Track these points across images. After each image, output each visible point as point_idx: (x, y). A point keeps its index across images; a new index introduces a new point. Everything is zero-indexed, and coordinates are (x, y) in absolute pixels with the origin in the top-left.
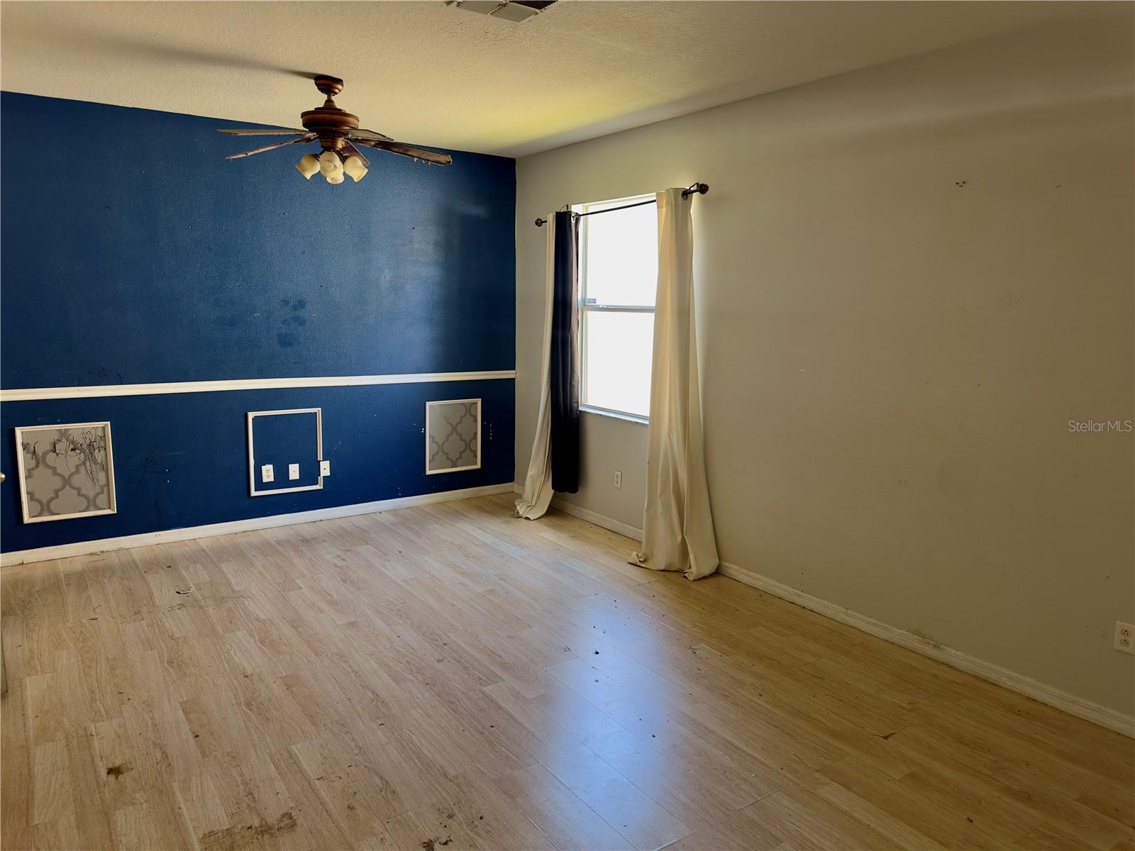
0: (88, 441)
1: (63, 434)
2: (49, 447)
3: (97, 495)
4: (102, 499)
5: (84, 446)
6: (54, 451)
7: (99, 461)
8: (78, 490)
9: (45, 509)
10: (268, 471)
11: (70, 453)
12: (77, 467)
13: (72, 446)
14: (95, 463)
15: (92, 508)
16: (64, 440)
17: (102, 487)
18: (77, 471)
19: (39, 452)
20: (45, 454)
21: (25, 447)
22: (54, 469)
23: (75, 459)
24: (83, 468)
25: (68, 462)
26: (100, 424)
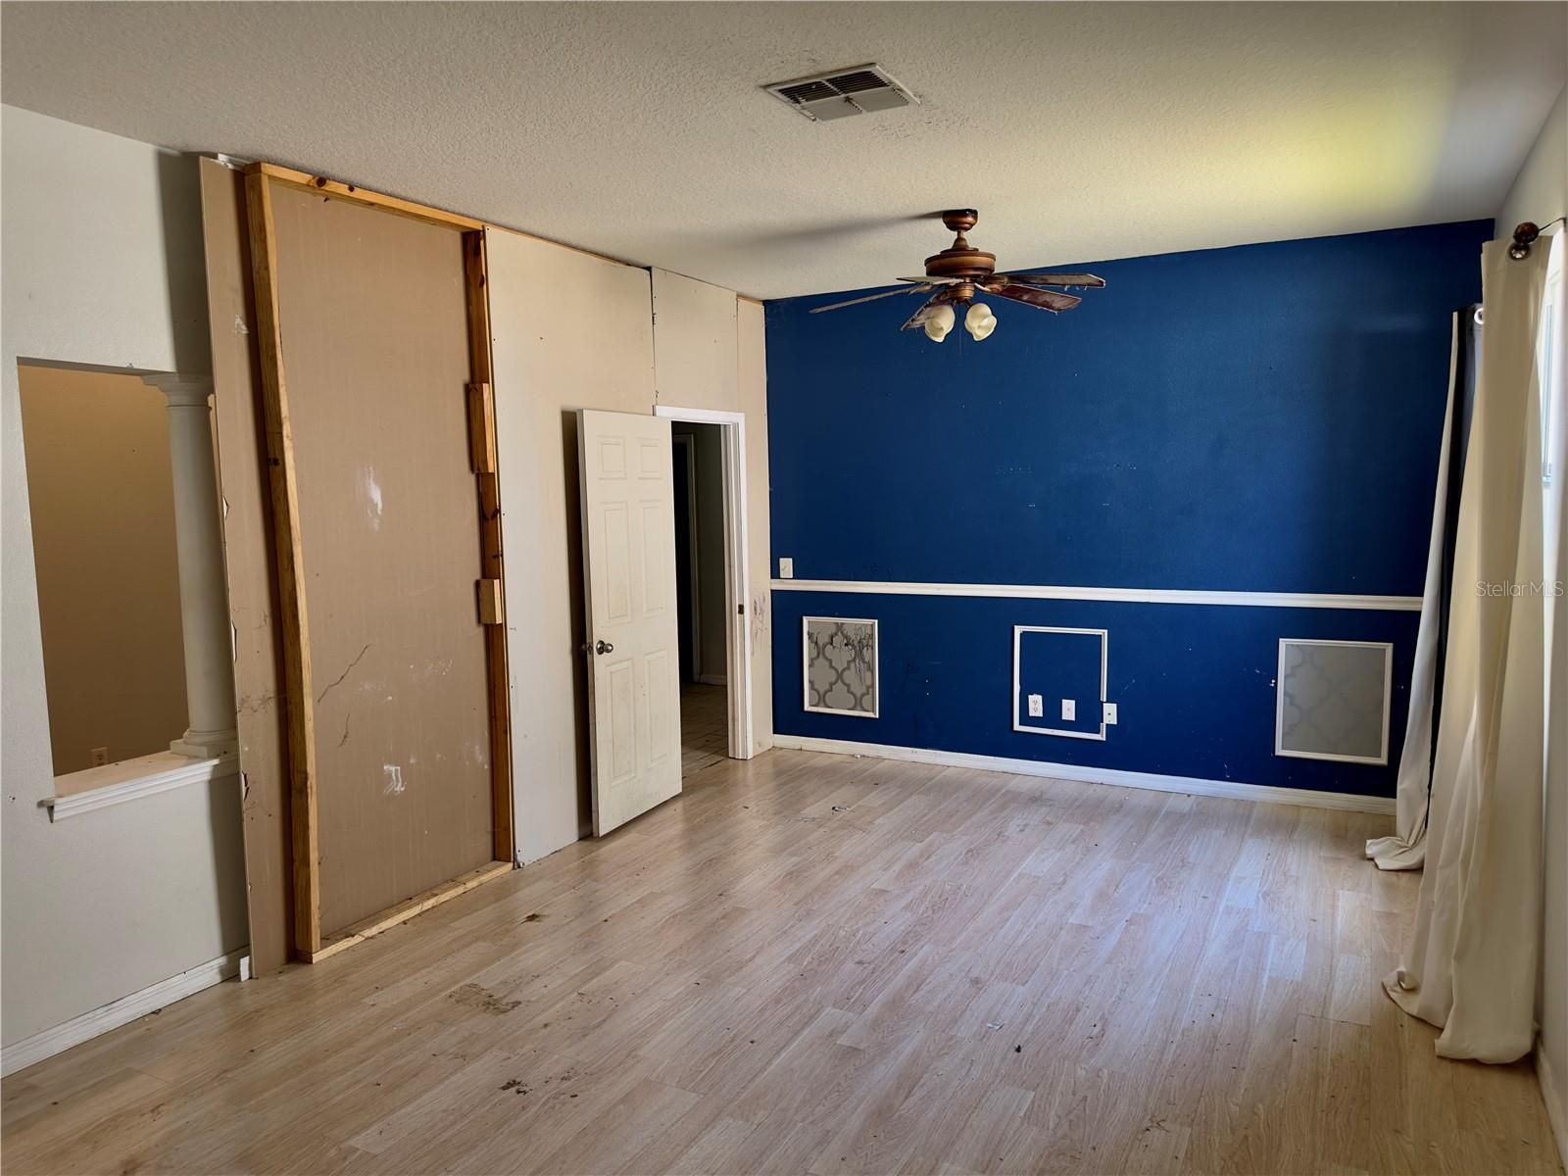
0: (858, 638)
1: (839, 627)
2: (827, 640)
3: (863, 695)
4: (866, 700)
5: (856, 643)
6: (831, 644)
7: (867, 660)
8: (848, 686)
9: (821, 700)
10: (1035, 702)
11: (843, 647)
12: (849, 662)
13: (845, 641)
14: (864, 662)
15: (858, 708)
16: (839, 634)
17: (868, 688)
18: (848, 668)
19: (821, 643)
20: (825, 646)
21: (810, 635)
22: (830, 661)
23: (848, 654)
24: (852, 665)
25: (842, 656)
26: (869, 622)
